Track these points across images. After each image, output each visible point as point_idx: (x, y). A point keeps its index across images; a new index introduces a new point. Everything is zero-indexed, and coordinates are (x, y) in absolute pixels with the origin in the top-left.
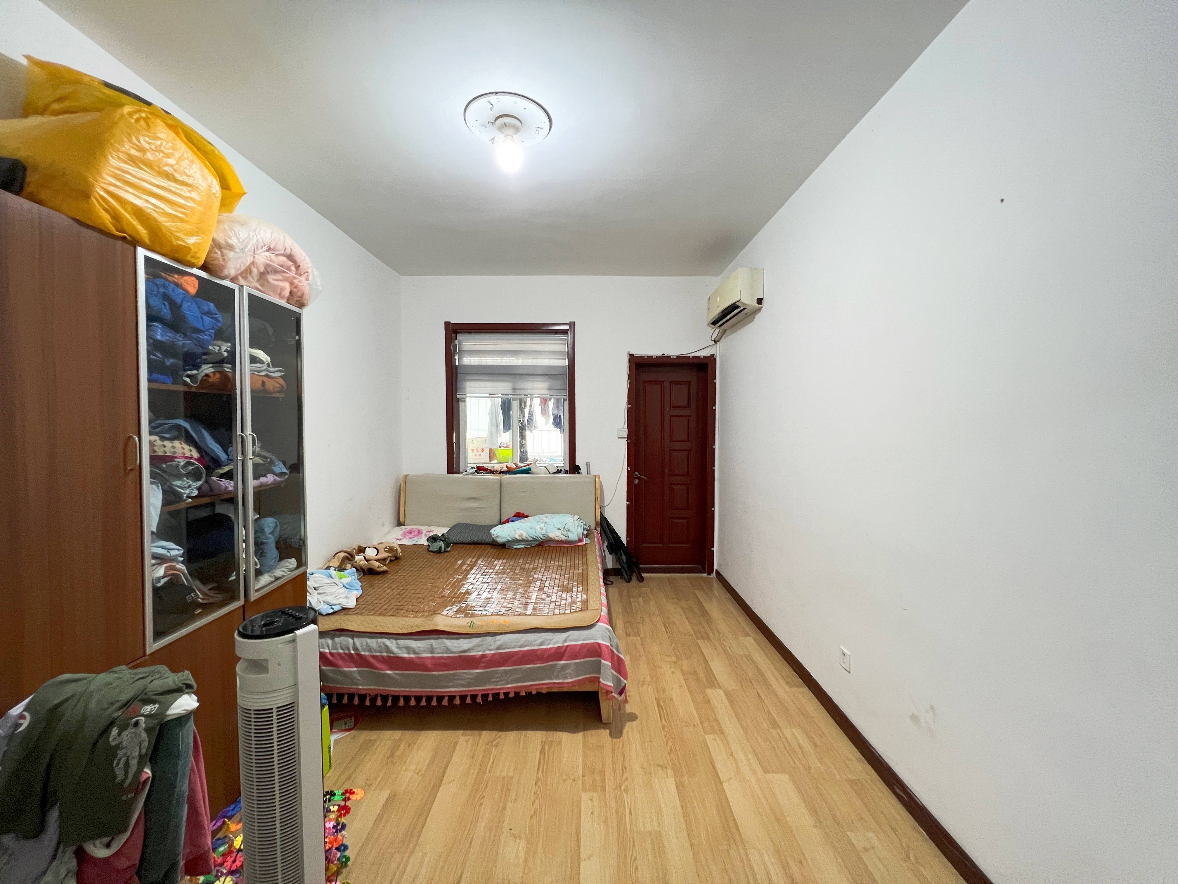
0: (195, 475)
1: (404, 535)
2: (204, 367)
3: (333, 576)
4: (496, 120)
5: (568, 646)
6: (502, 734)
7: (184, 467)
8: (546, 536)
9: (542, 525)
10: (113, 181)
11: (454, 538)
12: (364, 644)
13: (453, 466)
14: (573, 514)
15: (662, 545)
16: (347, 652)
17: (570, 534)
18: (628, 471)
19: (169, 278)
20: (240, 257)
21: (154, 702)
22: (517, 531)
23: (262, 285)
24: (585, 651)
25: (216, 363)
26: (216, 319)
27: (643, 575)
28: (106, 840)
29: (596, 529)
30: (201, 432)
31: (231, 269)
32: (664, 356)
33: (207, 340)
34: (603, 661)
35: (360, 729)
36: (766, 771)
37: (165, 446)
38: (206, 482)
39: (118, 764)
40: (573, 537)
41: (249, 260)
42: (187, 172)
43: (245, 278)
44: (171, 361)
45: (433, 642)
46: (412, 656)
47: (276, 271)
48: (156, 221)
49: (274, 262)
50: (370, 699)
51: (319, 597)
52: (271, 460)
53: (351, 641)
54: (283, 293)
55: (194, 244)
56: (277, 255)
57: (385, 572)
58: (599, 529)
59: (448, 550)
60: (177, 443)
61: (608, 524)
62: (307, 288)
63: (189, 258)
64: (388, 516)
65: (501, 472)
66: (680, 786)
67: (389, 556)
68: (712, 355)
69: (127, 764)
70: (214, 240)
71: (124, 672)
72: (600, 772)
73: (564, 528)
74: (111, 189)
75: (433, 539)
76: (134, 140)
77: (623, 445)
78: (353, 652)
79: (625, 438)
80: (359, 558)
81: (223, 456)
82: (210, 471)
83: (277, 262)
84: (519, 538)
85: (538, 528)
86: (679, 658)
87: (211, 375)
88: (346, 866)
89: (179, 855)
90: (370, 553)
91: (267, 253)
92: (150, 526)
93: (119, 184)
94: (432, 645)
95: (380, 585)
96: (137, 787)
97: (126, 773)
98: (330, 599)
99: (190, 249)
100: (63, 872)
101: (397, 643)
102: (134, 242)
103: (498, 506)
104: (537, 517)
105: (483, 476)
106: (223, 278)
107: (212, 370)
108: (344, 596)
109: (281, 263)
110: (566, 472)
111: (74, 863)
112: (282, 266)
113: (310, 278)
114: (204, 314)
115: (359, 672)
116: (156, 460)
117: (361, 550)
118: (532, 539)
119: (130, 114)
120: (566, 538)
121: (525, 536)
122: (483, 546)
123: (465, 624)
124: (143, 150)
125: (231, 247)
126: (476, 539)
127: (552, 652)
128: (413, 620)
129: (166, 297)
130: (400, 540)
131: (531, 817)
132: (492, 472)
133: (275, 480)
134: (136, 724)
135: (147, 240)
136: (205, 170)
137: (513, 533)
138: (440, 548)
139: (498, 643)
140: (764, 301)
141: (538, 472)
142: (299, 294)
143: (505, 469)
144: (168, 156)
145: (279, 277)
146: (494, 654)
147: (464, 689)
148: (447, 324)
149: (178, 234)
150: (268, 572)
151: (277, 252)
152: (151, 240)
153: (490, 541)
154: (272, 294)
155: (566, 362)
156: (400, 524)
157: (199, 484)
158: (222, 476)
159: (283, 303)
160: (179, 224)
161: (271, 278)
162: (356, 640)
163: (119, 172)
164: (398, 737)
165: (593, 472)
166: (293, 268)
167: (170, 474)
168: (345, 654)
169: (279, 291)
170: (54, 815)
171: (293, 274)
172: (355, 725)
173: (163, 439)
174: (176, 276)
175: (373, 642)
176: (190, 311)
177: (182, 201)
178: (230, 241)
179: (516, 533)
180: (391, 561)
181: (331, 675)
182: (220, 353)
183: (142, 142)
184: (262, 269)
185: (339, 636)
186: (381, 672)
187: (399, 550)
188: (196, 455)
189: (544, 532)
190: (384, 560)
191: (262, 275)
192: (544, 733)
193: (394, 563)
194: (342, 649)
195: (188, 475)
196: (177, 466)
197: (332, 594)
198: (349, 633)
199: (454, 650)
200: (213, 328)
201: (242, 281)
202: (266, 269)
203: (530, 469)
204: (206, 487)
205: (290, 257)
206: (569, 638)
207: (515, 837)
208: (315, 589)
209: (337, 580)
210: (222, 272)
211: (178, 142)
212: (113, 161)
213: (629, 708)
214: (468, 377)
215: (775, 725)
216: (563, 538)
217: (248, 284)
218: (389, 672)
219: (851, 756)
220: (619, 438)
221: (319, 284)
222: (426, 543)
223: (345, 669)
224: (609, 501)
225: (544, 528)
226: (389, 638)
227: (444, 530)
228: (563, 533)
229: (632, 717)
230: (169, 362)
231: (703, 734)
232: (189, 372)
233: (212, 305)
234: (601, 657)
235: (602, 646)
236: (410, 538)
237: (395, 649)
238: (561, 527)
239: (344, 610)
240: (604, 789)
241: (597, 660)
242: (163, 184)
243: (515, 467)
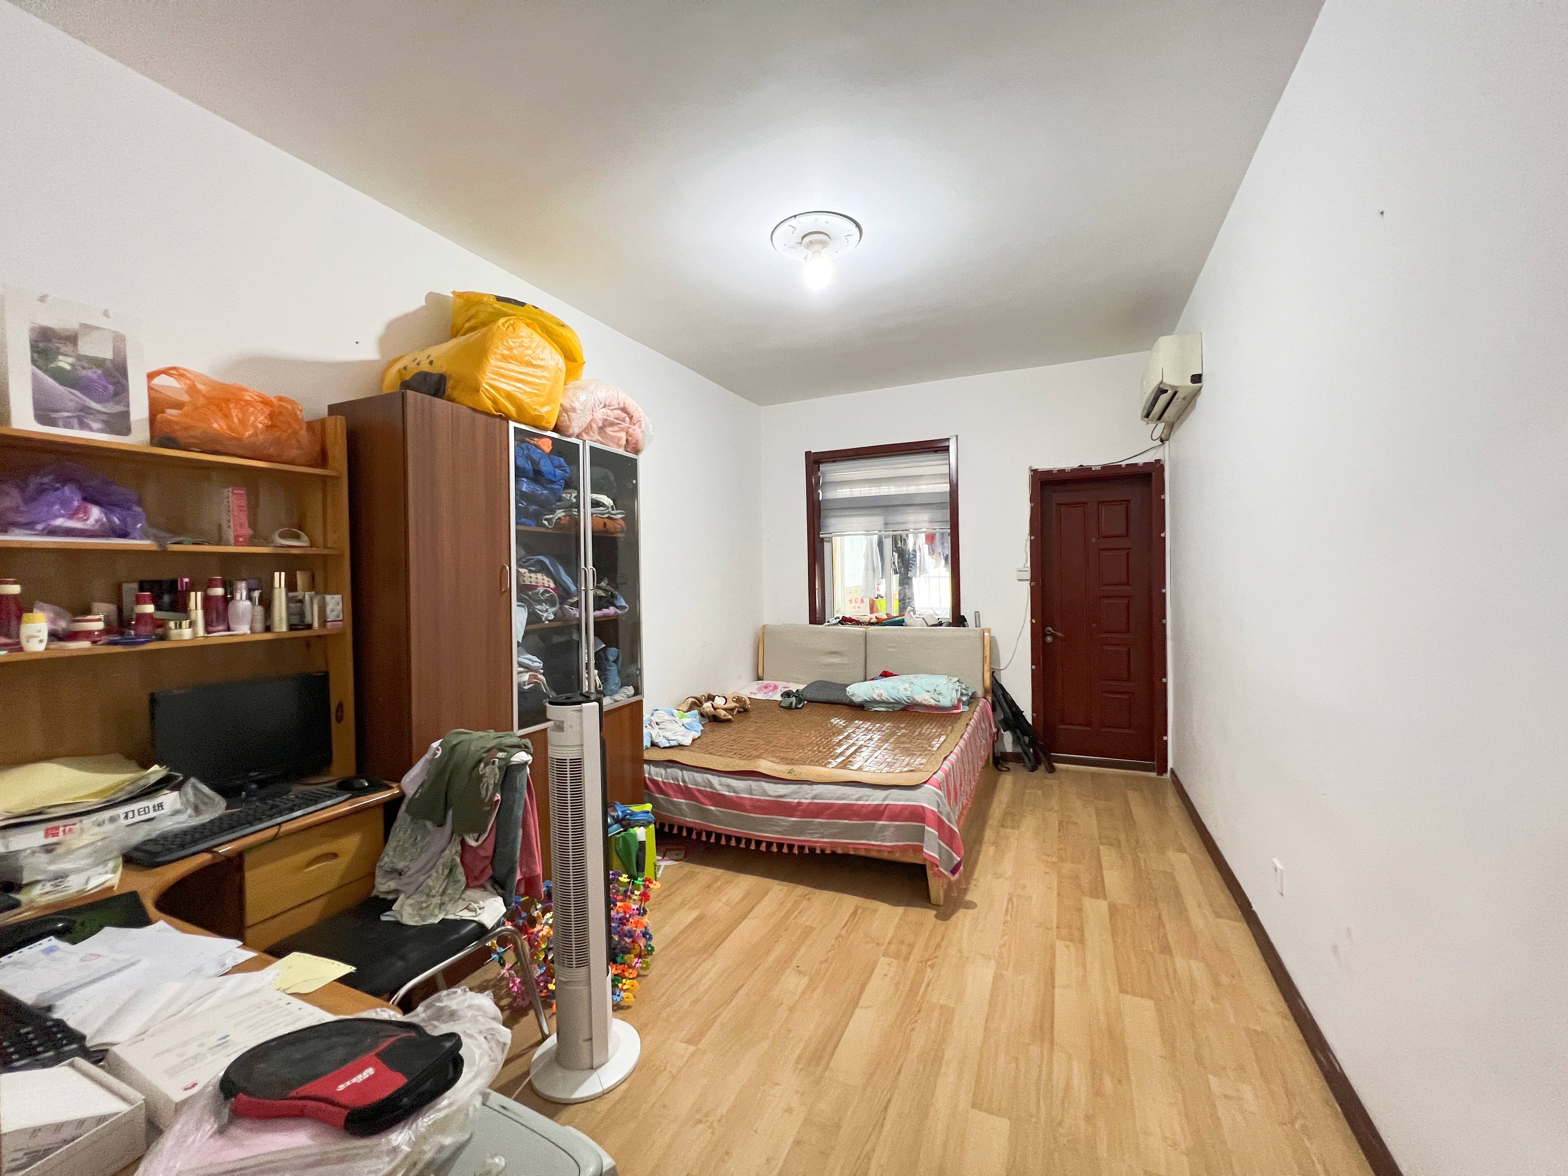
0: (551, 602)
1: (760, 689)
2: (558, 511)
3: (675, 714)
4: (803, 238)
5: (887, 805)
6: (817, 891)
7: (543, 594)
8: (911, 699)
9: (907, 686)
10: (493, 376)
11: (809, 695)
12: (691, 777)
13: (816, 616)
14: (950, 675)
15: (1088, 729)
16: (677, 783)
17: (941, 698)
18: (1032, 624)
19: (532, 442)
20: (581, 417)
21: (504, 751)
22: (876, 691)
23: (602, 438)
24: (907, 812)
25: (567, 508)
26: (565, 471)
27: (1056, 765)
28: (476, 835)
29: (985, 698)
30: (557, 566)
31: (575, 428)
32: (1082, 468)
33: (558, 489)
34: (927, 828)
35: (687, 861)
36: (1123, 991)
37: (531, 577)
38: (561, 608)
39: (483, 787)
40: (945, 702)
41: (589, 418)
42: (541, 356)
43: (587, 433)
44: (534, 507)
45: (753, 784)
46: (732, 794)
47: (612, 424)
48: (519, 399)
49: (610, 416)
50: (696, 833)
51: (660, 731)
52: (612, 593)
53: (680, 773)
54: (620, 443)
55: (546, 412)
56: (611, 410)
57: (729, 721)
58: (990, 698)
59: (800, 706)
60: (539, 576)
61: (1005, 693)
62: (641, 435)
63: (544, 424)
64: (746, 668)
65: (871, 624)
66: (998, 978)
67: (736, 707)
68: (1158, 461)
69: (487, 788)
70: (561, 405)
71: (492, 733)
72: (909, 945)
73: (935, 690)
74: (492, 382)
75: (787, 694)
76: (505, 343)
77: (1025, 589)
78: (681, 784)
79: (1027, 580)
80: (707, 706)
81: (573, 588)
82: (563, 601)
83: (613, 416)
84: (878, 698)
85: (901, 688)
86: (1062, 860)
87: (563, 518)
88: (651, 954)
89: (516, 862)
90: (719, 702)
91: (604, 410)
92: (517, 637)
93: (496, 377)
94: (750, 786)
95: (723, 734)
96: (493, 804)
97: (487, 793)
98: (669, 735)
99: (543, 416)
100: (454, 851)
101: (720, 781)
102: (507, 418)
103: (864, 664)
104: (904, 677)
105: (848, 628)
106: (570, 436)
107: (563, 514)
108: (682, 733)
109: (617, 416)
110: (950, 625)
111: (459, 848)
112: (617, 419)
113: (643, 426)
114: (556, 467)
115: (687, 804)
116: (523, 588)
117: (711, 698)
118: (893, 701)
119: (503, 325)
120: (936, 703)
121: (885, 696)
122: (839, 706)
123: (784, 770)
124: (510, 349)
125: (574, 410)
126: (832, 698)
127: (870, 809)
128: (737, 761)
129: (528, 457)
130: (755, 694)
131: (822, 963)
132: (858, 623)
133: (616, 613)
134: (494, 763)
135: (515, 415)
136: (554, 351)
137: (871, 692)
138: (791, 703)
139: (814, 792)
140: (1204, 378)
141: (913, 623)
142: (634, 441)
143: (874, 620)
144: (528, 348)
145: (616, 428)
146: (810, 804)
147: (780, 836)
148: (808, 454)
149: (535, 407)
150: (611, 695)
151: (612, 408)
152: (518, 415)
153: (847, 701)
154: (611, 444)
155: (946, 488)
156: (759, 679)
157: (554, 609)
158: (572, 605)
159: (621, 451)
160: (535, 399)
161: (609, 430)
162: (684, 772)
163: (496, 369)
164: (719, 874)
165: (984, 625)
166: (627, 419)
167: (534, 600)
168: (675, 784)
169: (616, 441)
170: (450, 813)
171: (627, 425)
172: (685, 857)
173: (530, 571)
174: (536, 439)
175: (699, 777)
176: (546, 466)
177: (537, 381)
178: (573, 405)
179: (874, 693)
180: (739, 712)
181: (662, 802)
182: (570, 500)
183: (510, 343)
184: (600, 425)
185: (672, 767)
186: (705, 807)
187: (748, 702)
188: (552, 585)
189: (909, 693)
190: (732, 709)
191: (601, 429)
192: (863, 899)
193: (740, 714)
194: (673, 780)
195: (546, 601)
196: (538, 593)
197: (671, 730)
198: (680, 766)
199: (772, 793)
200: (562, 479)
201: (585, 437)
202: (603, 424)
203: (903, 621)
204: (560, 614)
205: (624, 410)
206: (890, 797)
207: (800, 972)
208: (657, 723)
209: (677, 719)
210: (567, 432)
211: (535, 335)
212: (493, 362)
213: (969, 897)
214: (836, 513)
215: (1166, 949)
216: (933, 703)
217: (590, 439)
218: (712, 808)
219: (1270, 1008)
220: (1019, 580)
221: (651, 430)
222: (780, 699)
223: (675, 799)
224: (1007, 662)
225: (909, 689)
226: (713, 775)
227: (801, 687)
228: (933, 696)
229: (971, 905)
230: (533, 508)
231: (1055, 937)
232: (547, 517)
233: (562, 459)
234: (924, 822)
235: (926, 810)
236: (765, 693)
237: (718, 787)
238: (931, 689)
239: (680, 746)
240: (907, 959)
241: (920, 826)
242: (524, 371)
243: (886, 617)
